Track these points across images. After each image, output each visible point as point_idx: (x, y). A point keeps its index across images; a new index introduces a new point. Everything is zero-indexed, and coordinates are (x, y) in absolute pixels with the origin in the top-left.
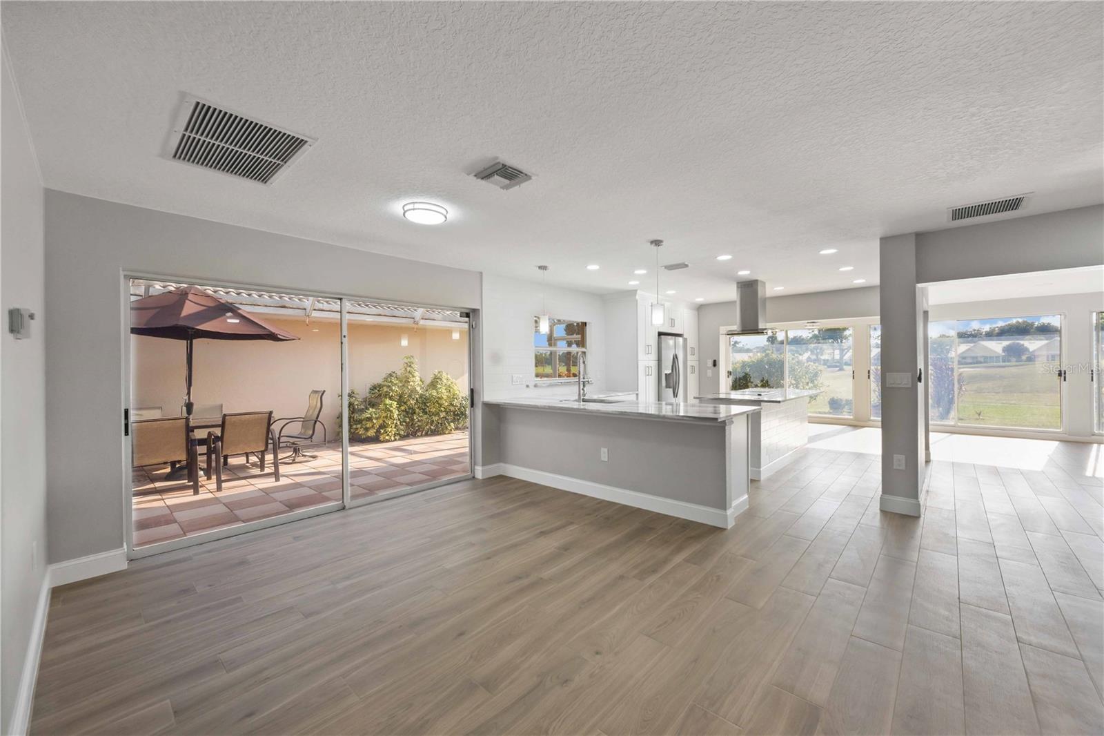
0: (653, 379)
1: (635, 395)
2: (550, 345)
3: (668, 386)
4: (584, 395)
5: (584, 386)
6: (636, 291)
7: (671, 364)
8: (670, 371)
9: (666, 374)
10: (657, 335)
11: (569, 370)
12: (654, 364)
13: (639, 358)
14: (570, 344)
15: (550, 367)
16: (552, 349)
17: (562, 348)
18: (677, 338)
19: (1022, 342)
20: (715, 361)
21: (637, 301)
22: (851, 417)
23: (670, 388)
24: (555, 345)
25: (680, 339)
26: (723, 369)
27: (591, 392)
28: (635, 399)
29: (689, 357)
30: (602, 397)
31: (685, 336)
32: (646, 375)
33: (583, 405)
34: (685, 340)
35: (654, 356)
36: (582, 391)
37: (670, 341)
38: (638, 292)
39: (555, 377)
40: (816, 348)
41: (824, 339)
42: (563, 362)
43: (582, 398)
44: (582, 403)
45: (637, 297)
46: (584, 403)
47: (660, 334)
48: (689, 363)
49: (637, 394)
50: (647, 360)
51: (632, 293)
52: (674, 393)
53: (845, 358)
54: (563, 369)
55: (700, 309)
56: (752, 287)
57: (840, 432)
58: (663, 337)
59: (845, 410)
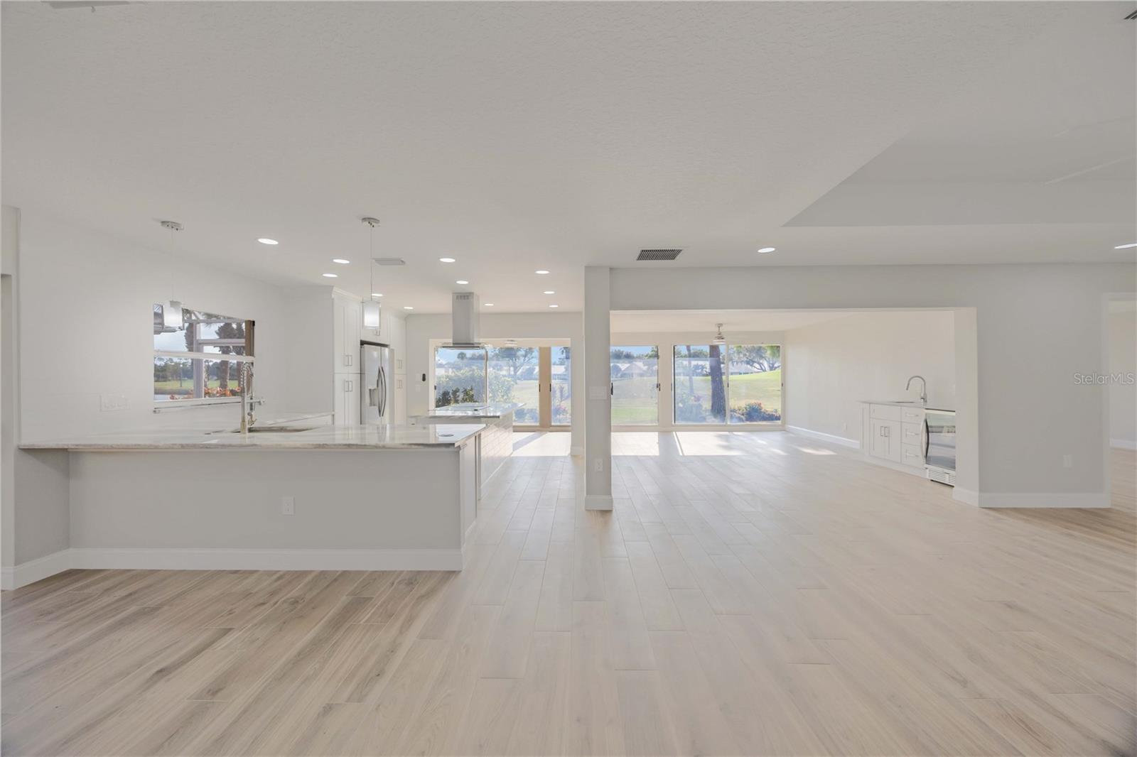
0: (353, 397)
1: (330, 417)
2: (191, 349)
3: (372, 404)
4: (253, 422)
5: (251, 409)
6: (333, 287)
7: (376, 378)
8: (375, 386)
9: (370, 390)
10: (359, 344)
11: (224, 386)
12: (354, 378)
13: (336, 372)
14: (225, 350)
15: (192, 381)
16: (195, 355)
17: (212, 354)
18: (382, 348)
19: (618, 364)
20: (424, 375)
21: (333, 299)
22: (538, 424)
23: (374, 405)
24: (199, 350)
25: (386, 350)
26: (432, 382)
27: (262, 418)
28: (330, 422)
29: (396, 371)
30: (281, 422)
31: (392, 347)
32: (345, 391)
33: (249, 438)
34: (392, 352)
35: (355, 368)
36: (247, 418)
37: (374, 352)
38: (335, 289)
39: (199, 396)
40: (496, 365)
41: (503, 357)
42: (214, 375)
43: (248, 426)
44: (248, 434)
45: (333, 296)
46: (252, 434)
47: (363, 343)
48: (396, 377)
49: (333, 415)
50: (345, 373)
51: (327, 288)
52: (380, 411)
53: (518, 373)
54: (214, 385)
55: (407, 318)
56: (468, 299)
57: (532, 439)
58: (365, 345)
59: (526, 417)
